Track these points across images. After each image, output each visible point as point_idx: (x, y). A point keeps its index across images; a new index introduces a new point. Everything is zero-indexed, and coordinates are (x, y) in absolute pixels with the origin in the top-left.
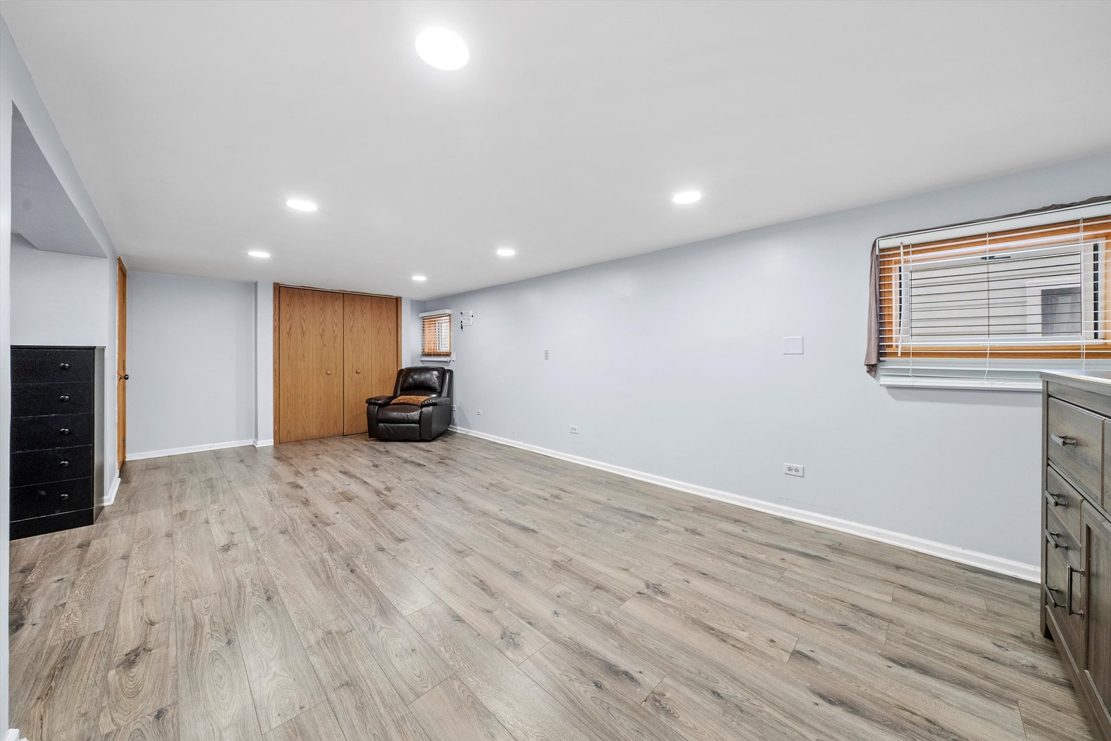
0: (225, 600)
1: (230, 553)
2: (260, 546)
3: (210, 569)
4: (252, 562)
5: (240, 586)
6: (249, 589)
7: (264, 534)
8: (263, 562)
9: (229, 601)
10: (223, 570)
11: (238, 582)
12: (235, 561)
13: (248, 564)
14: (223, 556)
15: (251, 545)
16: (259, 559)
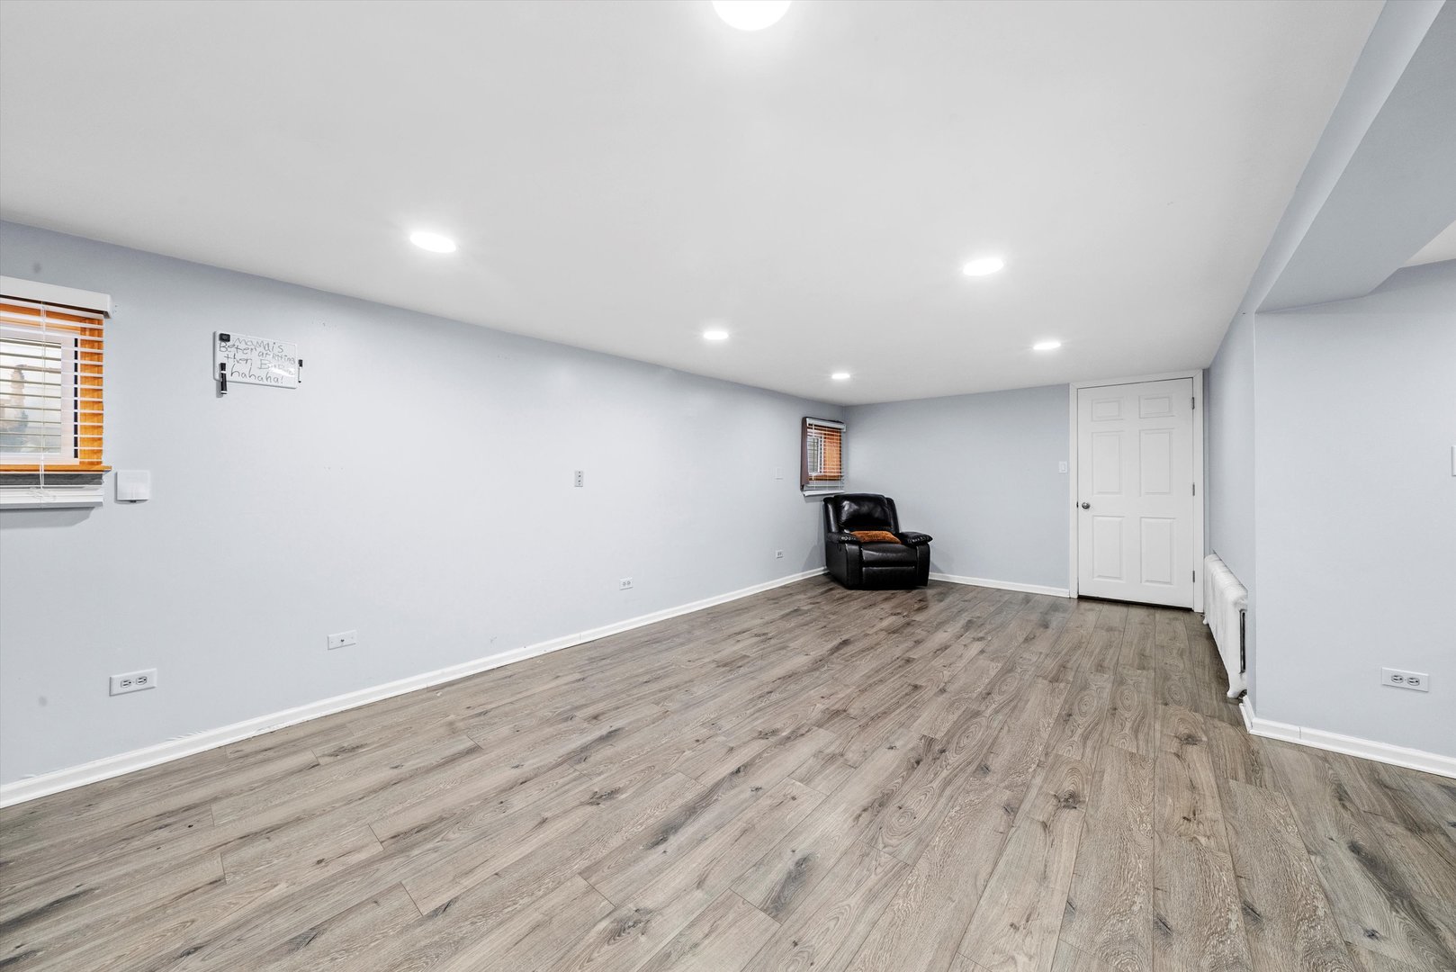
0: (1105, 734)
1: (1071, 788)
2: (1030, 770)
3: (1107, 778)
4: (1057, 756)
5: (1085, 738)
6: (1080, 731)
7: (1006, 788)
8: (1046, 747)
9: (1102, 732)
10: (1093, 767)
11: (1085, 743)
12: (1074, 770)
13: (1061, 756)
14: (1083, 789)
15: (1038, 781)
16: (1047, 754)
